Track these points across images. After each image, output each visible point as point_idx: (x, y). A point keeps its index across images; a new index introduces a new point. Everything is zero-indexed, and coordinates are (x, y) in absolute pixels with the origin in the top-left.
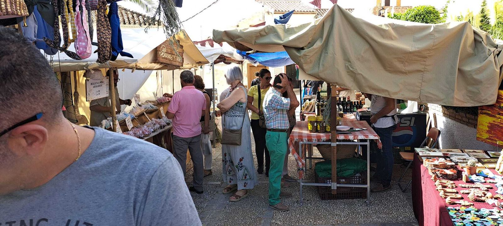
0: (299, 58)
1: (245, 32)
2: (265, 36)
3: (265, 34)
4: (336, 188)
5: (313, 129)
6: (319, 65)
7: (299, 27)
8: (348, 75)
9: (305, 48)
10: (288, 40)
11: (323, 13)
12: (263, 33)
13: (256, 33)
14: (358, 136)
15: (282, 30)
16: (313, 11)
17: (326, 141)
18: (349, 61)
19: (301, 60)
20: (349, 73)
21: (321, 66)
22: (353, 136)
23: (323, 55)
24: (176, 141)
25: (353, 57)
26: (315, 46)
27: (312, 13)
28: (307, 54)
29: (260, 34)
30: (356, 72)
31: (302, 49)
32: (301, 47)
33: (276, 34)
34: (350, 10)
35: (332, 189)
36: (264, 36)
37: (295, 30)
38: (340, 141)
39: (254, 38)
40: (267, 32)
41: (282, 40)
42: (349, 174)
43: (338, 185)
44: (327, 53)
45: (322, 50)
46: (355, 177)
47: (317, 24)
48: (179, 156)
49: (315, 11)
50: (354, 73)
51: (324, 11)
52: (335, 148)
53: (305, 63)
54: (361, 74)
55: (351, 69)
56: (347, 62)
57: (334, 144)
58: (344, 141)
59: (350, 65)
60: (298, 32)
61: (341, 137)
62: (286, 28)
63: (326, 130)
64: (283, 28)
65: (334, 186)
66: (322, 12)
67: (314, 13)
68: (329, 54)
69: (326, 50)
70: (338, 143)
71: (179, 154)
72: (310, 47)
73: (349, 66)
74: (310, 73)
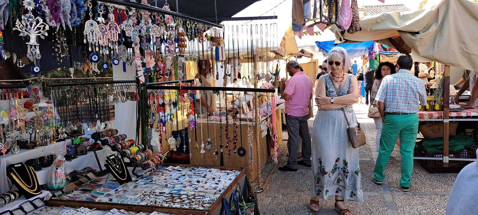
0: (414, 41)
1: (363, 20)
2: (381, 22)
3: (381, 21)
4: (447, 162)
5: (422, 108)
6: (434, 47)
7: (414, 13)
8: (463, 55)
9: (420, 32)
10: (405, 25)
11: (370, 10)
12: (379, 20)
13: (372, 20)
14: (471, 113)
15: (397, 17)
16: (362, 8)
17: (438, 118)
18: (465, 43)
19: (417, 43)
20: (463, 54)
21: (435, 47)
22: (465, 113)
23: (438, 38)
24: (290, 119)
25: (467, 40)
26: (430, 30)
27: (361, 10)
28: (423, 38)
29: (376, 21)
30: (471, 53)
31: (418, 33)
32: (417, 31)
33: (392, 20)
34: (397, 6)
35: (444, 162)
36: (379, 23)
37: (410, 17)
38: (452, 118)
39: (371, 25)
40: (382, 19)
41: (398, 26)
42: (460, 149)
43: (450, 159)
44: (442, 36)
45: (437, 33)
46: (464, 153)
47: (433, 10)
48: (293, 132)
49: (364, 8)
50: (469, 54)
51: (371, 7)
52: (447, 125)
53: (420, 46)
54: (476, 54)
55: (466, 50)
56: (462, 44)
57: (446, 121)
58: (457, 117)
59: (465, 47)
60: (413, 19)
61: (454, 114)
62: (401, 15)
63: (434, 108)
64: (397, 15)
65: (446, 159)
66: (369, 8)
67: (363, 10)
68: (444, 37)
69: (441, 33)
70: (450, 120)
71: (293, 131)
72: (425, 32)
73: (463, 47)
74: (424, 55)
